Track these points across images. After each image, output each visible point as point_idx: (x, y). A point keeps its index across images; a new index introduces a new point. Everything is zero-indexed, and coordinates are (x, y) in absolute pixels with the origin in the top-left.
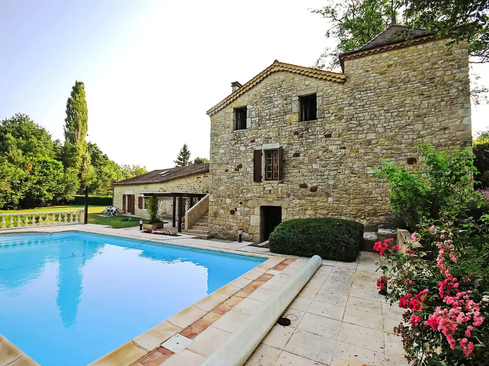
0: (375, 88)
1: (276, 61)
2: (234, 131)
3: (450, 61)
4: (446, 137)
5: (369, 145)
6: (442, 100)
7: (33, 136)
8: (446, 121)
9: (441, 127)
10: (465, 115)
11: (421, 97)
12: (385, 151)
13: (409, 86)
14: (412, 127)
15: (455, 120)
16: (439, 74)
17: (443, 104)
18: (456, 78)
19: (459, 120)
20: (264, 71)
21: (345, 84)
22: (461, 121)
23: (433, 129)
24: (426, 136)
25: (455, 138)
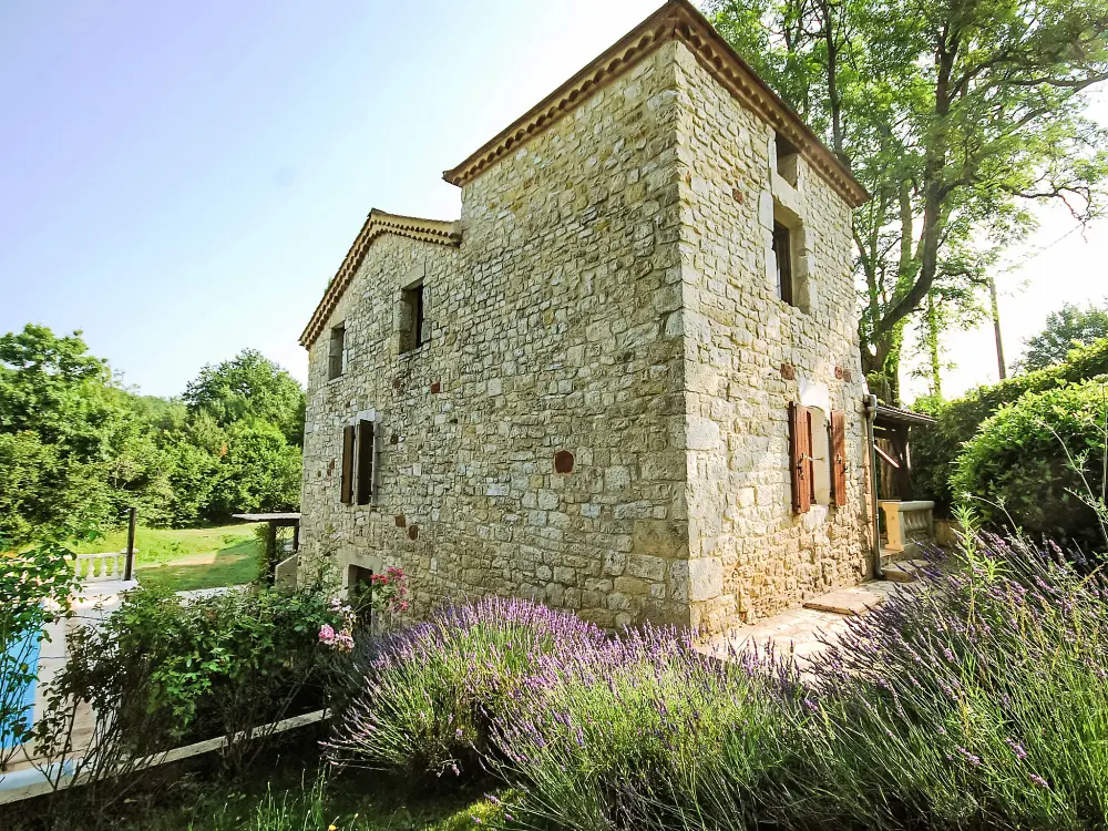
0: (504, 248)
1: (374, 212)
2: (330, 382)
3: (638, 137)
4: (628, 384)
5: (492, 412)
6: (620, 267)
7: (263, 388)
8: (630, 332)
9: (618, 353)
10: (668, 308)
11: (582, 262)
12: (516, 431)
13: (558, 233)
14: (562, 356)
15: (645, 326)
16: (614, 184)
17: (622, 275)
18: (650, 189)
19: (656, 327)
20: (358, 238)
21: (462, 246)
22: (662, 329)
23: (603, 359)
24: (589, 383)
25: (646, 388)
